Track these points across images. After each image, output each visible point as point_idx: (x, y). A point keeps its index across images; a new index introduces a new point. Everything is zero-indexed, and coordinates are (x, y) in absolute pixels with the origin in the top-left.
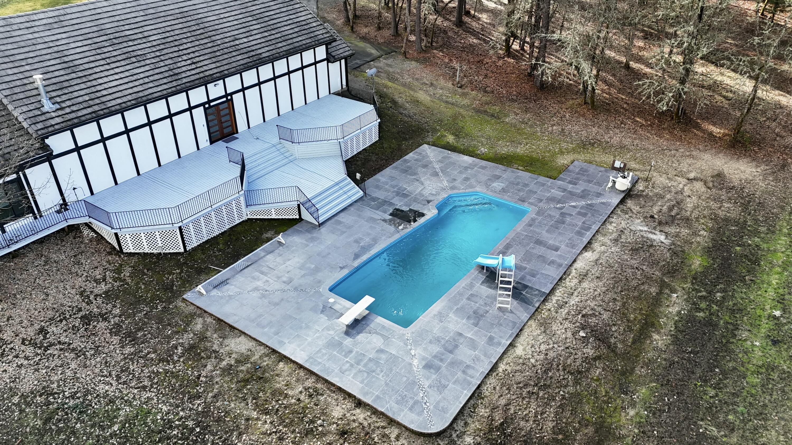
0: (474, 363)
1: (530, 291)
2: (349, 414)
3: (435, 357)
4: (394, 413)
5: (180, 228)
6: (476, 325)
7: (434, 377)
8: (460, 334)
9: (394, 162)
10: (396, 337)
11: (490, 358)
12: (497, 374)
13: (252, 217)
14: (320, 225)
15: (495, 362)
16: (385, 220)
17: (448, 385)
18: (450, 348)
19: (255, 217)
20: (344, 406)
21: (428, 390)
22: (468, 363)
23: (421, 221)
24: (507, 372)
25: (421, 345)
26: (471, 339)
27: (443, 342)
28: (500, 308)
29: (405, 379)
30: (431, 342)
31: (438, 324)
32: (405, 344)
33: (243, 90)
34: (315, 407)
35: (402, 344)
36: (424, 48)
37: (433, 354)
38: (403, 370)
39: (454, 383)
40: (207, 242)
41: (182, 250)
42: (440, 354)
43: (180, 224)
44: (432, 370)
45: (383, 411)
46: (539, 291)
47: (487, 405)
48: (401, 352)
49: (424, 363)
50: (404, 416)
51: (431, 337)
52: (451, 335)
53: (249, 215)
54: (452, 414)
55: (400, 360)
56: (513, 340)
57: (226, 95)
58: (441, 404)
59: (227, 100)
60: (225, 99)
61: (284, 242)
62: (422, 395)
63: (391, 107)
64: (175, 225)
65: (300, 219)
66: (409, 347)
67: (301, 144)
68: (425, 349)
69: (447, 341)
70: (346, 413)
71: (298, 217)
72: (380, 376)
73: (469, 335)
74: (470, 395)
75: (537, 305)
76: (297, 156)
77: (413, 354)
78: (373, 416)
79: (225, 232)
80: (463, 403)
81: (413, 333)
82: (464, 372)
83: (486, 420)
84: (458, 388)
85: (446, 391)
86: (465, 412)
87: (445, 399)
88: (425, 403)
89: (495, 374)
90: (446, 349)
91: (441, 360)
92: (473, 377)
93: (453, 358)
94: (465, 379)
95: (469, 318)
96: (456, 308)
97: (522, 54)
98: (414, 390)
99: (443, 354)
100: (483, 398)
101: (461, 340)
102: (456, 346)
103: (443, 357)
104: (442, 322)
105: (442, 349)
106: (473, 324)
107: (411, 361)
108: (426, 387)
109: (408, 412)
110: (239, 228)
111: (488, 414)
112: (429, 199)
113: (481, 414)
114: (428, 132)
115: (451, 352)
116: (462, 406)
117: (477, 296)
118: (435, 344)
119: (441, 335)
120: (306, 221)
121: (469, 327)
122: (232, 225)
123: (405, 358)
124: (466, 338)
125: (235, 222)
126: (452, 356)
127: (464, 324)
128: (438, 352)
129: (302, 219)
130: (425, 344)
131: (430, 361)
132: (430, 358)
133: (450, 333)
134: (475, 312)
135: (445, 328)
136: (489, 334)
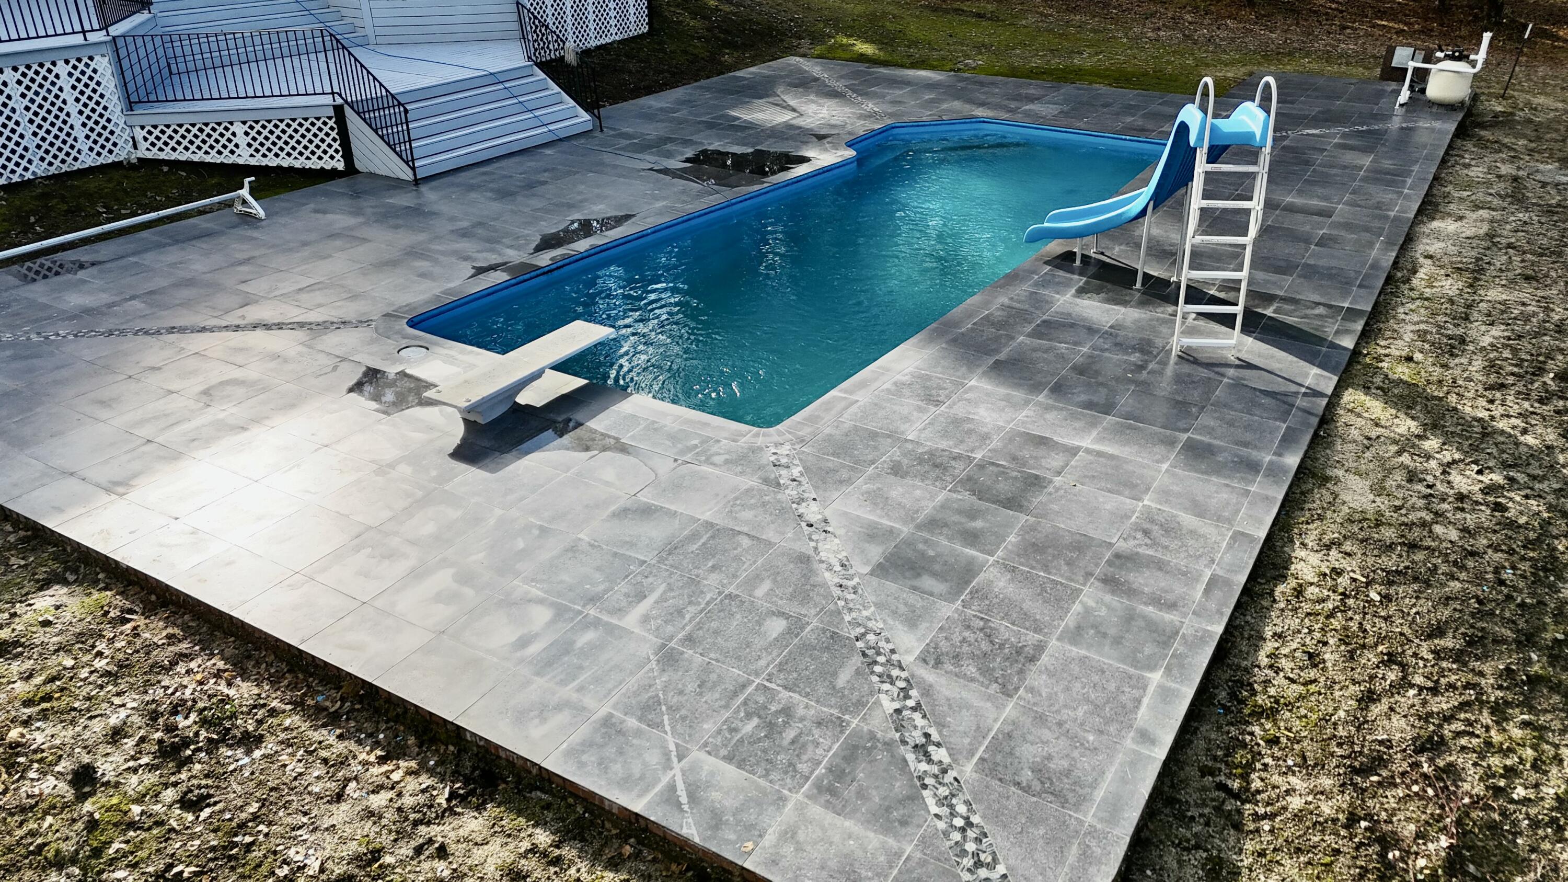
0: (1155, 544)
1: (1289, 307)
3: (933, 524)
4: (716, 821)
6: (1107, 409)
7: (947, 610)
8: (1042, 442)
10: (718, 459)
11: (1230, 521)
12: (1299, 592)
14: (417, 182)
15: (1263, 534)
16: (664, 171)
17: (1040, 648)
18: (1004, 487)
21: (928, 675)
22: (1122, 546)
24: (1343, 582)
25: (849, 482)
26: (1099, 454)
27: (960, 470)
28: (1188, 357)
29: (777, 626)
30: (896, 470)
31: (920, 409)
32: (766, 481)
35: (751, 482)
37: (921, 517)
38: (766, 586)
39: (1075, 635)
42: (960, 512)
44: (927, 582)
45: (637, 807)
47: (1311, 749)
48: (748, 515)
49: (876, 553)
50: (789, 834)
51: (895, 453)
52: (996, 443)
53: (143, 145)
54: (1113, 810)
55: (745, 542)
56: (1308, 456)
58: (1029, 752)
61: (262, 213)
62: (889, 706)
65: (351, 169)
66: (792, 492)
68: (876, 499)
69: (981, 467)
71: (341, 166)
72: (631, 620)
73: (1086, 442)
74: (1189, 692)
76: (369, 31)
77: (813, 518)
79: (25, 184)
80: (1168, 739)
81: (806, 442)
82: (1110, 582)
84: (1106, 658)
85: (1036, 678)
86: (1189, 795)
87: (1040, 719)
88: (921, 750)
89: (1282, 590)
90: (982, 493)
91: (972, 538)
92: (1172, 606)
93: (1032, 528)
94: (1130, 618)
95: (1058, 390)
96: (991, 361)
98: (843, 678)
99: (972, 514)
100: (1271, 713)
101: (1055, 461)
102: (1035, 482)
103: (979, 524)
104: (938, 403)
105: (965, 497)
106: (1090, 405)
107: (807, 548)
108: (908, 659)
109: (816, 810)
110: (92, 184)
111: (1344, 800)
112: (823, 132)
113: (1295, 803)
114: (800, 38)
115: (1012, 503)
116: (1161, 753)
117: (1072, 325)
118: (924, 477)
119: (944, 444)
120: (372, 175)
121: (1073, 416)
122: (65, 168)
123: (770, 534)
124: (1073, 451)
125: (76, 159)
126: (1023, 518)
127: (1048, 408)
128: (943, 506)
129: (357, 172)
130: (871, 479)
131: (909, 543)
132: (905, 530)
133: (985, 437)
134: (1080, 370)
135: (956, 422)
136: (1184, 437)
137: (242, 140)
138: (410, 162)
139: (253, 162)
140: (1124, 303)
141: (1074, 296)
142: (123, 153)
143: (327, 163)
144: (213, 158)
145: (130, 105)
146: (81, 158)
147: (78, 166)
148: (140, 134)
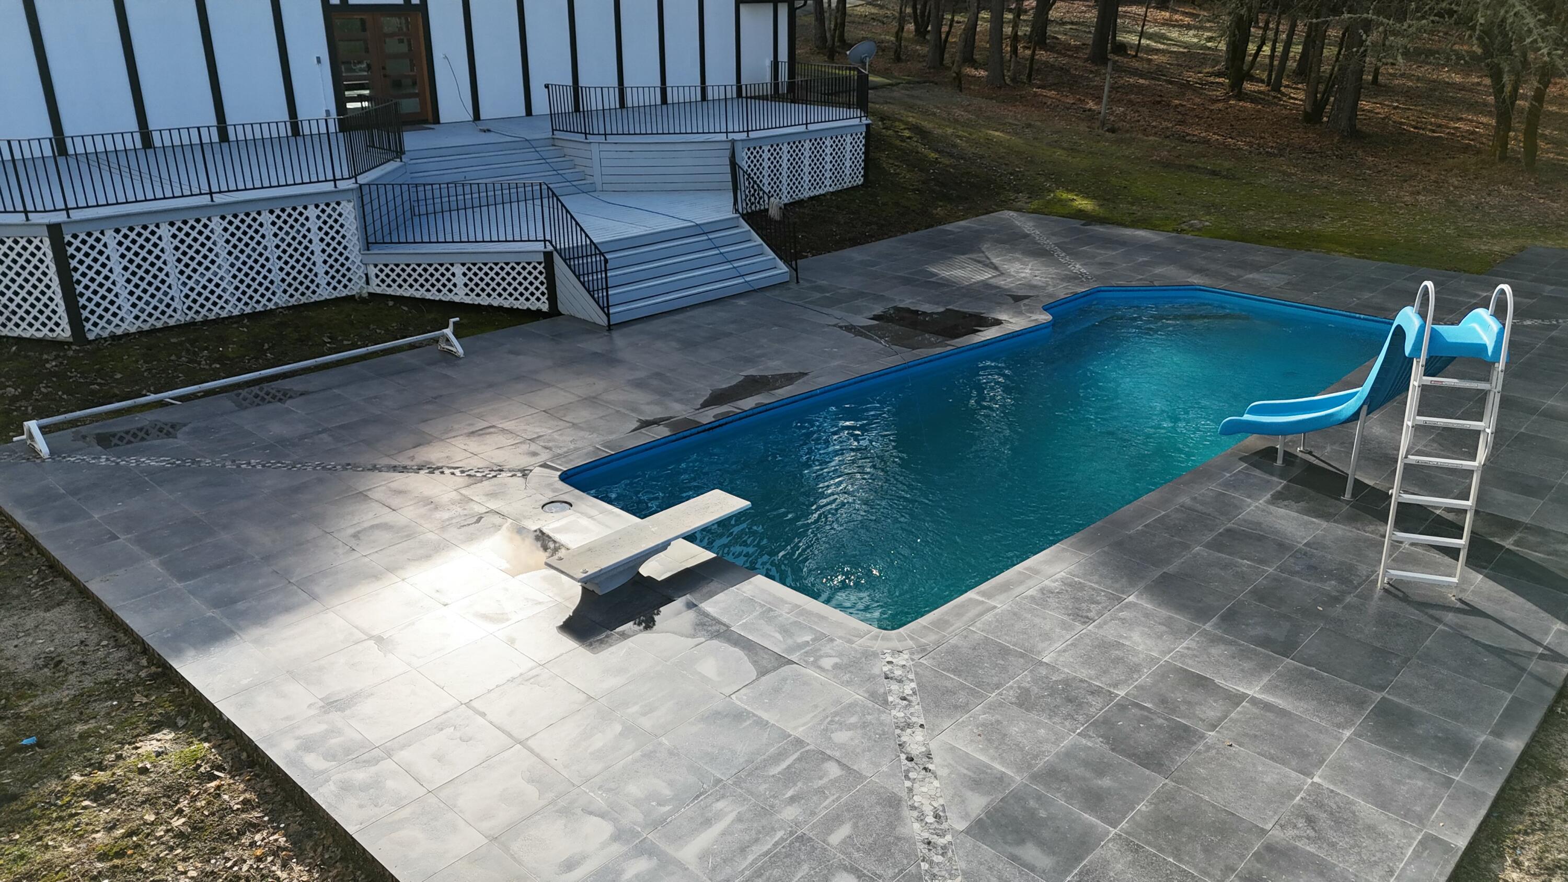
0: (1319, 838)
3: (1051, 775)
5: (55, 231)
6: (1286, 648)
8: (1200, 682)
9: (903, 234)
10: (827, 663)
11: (1421, 820)
13: (383, 289)
14: (610, 327)
15: (1462, 843)
16: (850, 328)
18: (1145, 738)
22: (1277, 835)
25: (964, 708)
26: (1268, 707)
27: (1096, 706)
30: (1025, 701)
31: (1065, 626)
32: (873, 695)
35: (855, 695)
37: (1040, 764)
38: (844, 831)
40: (181, 328)
41: (64, 332)
42: (1086, 764)
44: (1031, 853)
48: (844, 736)
49: (978, 804)
51: (1024, 678)
52: (1144, 678)
53: (375, 281)
55: (834, 770)
56: (1534, 739)
59: (409, 7)
60: (398, 1)
61: (460, 352)
65: (554, 312)
66: (899, 714)
67: (610, 139)
68: (991, 735)
69: (1122, 707)
71: (545, 308)
72: (689, 852)
73: (1254, 690)
76: (597, 179)
77: (915, 749)
79: (267, 313)
81: (923, 650)
90: (1117, 743)
91: (1095, 801)
93: (1168, 797)
96: (1157, 573)
99: (1101, 769)
101: (1211, 709)
102: (1183, 736)
103: (1106, 782)
104: (1087, 620)
105: (1096, 743)
106: (1265, 642)
107: (899, 787)
112: (1021, 293)
114: (1018, 192)
115: (1151, 760)
117: (1260, 538)
118: (1053, 711)
119: (1083, 673)
120: (573, 318)
121: (1244, 654)
122: (304, 300)
123: (862, 766)
124: (1236, 699)
125: (314, 292)
126: (1161, 782)
127: (1214, 640)
128: (1069, 755)
129: (560, 314)
130: (991, 708)
131: (1018, 797)
132: (1018, 779)
133: (1135, 669)
134: (1260, 595)
135: (1104, 646)
136: (1378, 696)
137: (460, 280)
138: (605, 308)
139: (467, 300)
140: (1326, 516)
141: (1268, 502)
142: (356, 288)
143: (533, 305)
144: (433, 295)
145: (368, 245)
146: (319, 291)
147: (315, 298)
148: (373, 271)
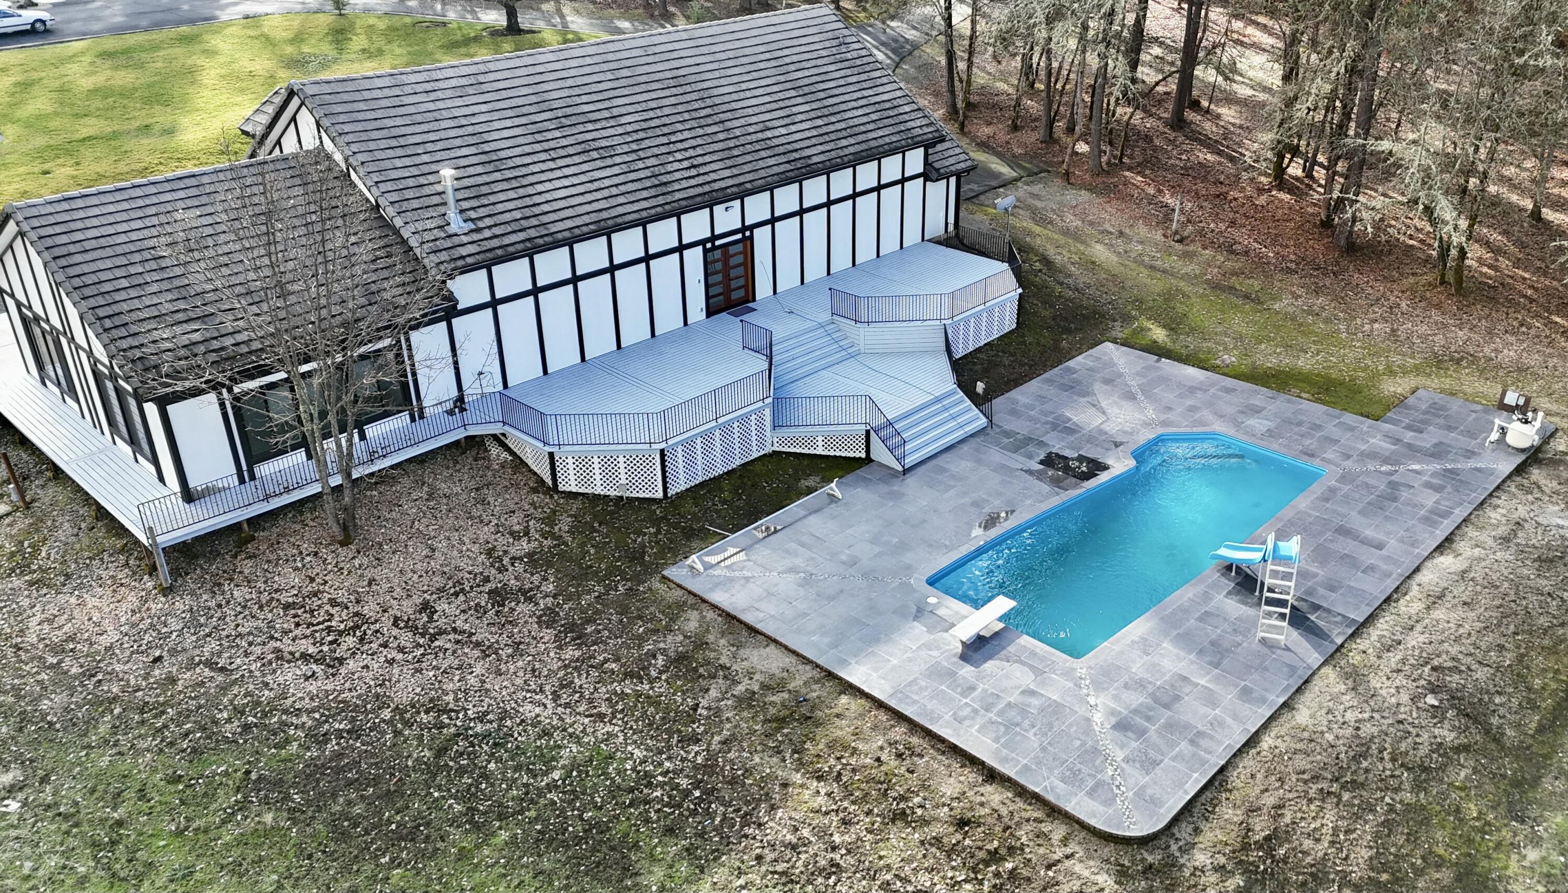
0: (1213, 729)
1: (1324, 615)
2: (972, 793)
3: (1135, 711)
4: (1058, 797)
5: (662, 451)
6: (1216, 665)
7: (1135, 744)
8: (1185, 679)
9: (1045, 371)
10: (1059, 671)
11: (1245, 723)
12: (1259, 753)
13: (781, 449)
14: (906, 471)
15: (1254, 730)
16: (1030, 472)
17: (1162, 761)
18: (1165, 699)
19: (786, 449)
20: (962, 778)
21: (1124, 765)
22: (1200, 728)
23: (1104, 477)
24: (1277, 751)
25: (1107, 689)
26: (1207, 688)
27: (1150, 689)
28: (1263, 641)
29: (1078, 743)
30: (1126, 686)
31: (1140, 656)
32: (1076, 685)
33: (773, 220)
34: (907, 775)
35: (1070, 685)
36: (1105, 166)
37: (1132, 707)
38: (1074, 728)
39: (1174, 759)
40: (702, 485)
41: (660, 495)
42: (1146, 707)
43: (663, 445)
44: (1129, 734)
45: (1037, 790)
46: (1344, 616)
47: (1238, 803)
48: (1069, 699)
49: (1113, 720)
50: (1078, 803)
51: (1126, 678)
52: (1167, 677)
53: (776, 445)
54: (1169, 811)
55: (1068, 710)
56: (1290, 698)
57: (744, 228)
58: (1149, 791)
59: (744, 238)
60: (739, 236)
61: (840, 497)
62: (1110, 773)
63: (1040, 271)
64: (654, 446)
65: (868, 460)
66: (1085, 691)
67: (872, 325)
68: (1116, 698)
69: (1159, 688)
70: (966, 789)
71: (863, 455)
72: (1030, 734)
73: (1203, 682)
74: (1204, 781)
75: (1339, 641)
76: (862, 347)
77: (1093, 703)
78: (1017, 799)
79: (734, 470)
80: (1192, 794)
81: (1090, 668)
82: (1192, 742)
83: (1236, 829)
84: (1182, 767)
85: (1158, 771)
86: (1196, 810)
87: (1155, 783)
88: (1118, 787)
89: (1254, 751)
90: (1156, 700)
91: (1148, 719)
92: (1210, 753)
93: (1171, 717)
94: (1194, 755)
95: (1201, 652)
96: (1175, 633)
97: (1307, 185)
98: (1098, 762)
99: (1151, 709)
100: (1230, 791)
101: (1187, 689)
102: (1177, 698)
103: (1152, 713)
104: (1148, 654)
105: (1149, 701)
106: (1210, 663)
107: (1089, 715)
108: (1119, 760)
109: (1086, 798)
110: (758, 467)
111: (1241, 818)
112: (1118, 440)
113: (1227, 816)
114: (1115, 321)
115: (1167, 706)
116: (1189, 797)
117: (1218, 616)
118: (1136, 690)
119: (1146, 676)
120: (881, 465)
121: (1202, 668)
122: (747, 461)
123: (1076, 708)
124: (1196, 685)
125: (751, 456)
126: (1169, 713)
127: (1192, 662)
128: (1141, 704)
129: (872, 461)
130: (1116, 689)
131: (1126, 718)
132: (1125, 712)
133: (1164, 674)
134: (1213, 643)
135: (1154, 665)
136: (1243, 683)
137: (820, 443)
139: (823, 453)
140: (1245, 603)
141: (1226, 596)
142: (768, 450)
143: (857, 455)
144: (806, 451)
145: (774, 428)
146: (753, 455)
147: (751, 458)
148: (776, 440)
